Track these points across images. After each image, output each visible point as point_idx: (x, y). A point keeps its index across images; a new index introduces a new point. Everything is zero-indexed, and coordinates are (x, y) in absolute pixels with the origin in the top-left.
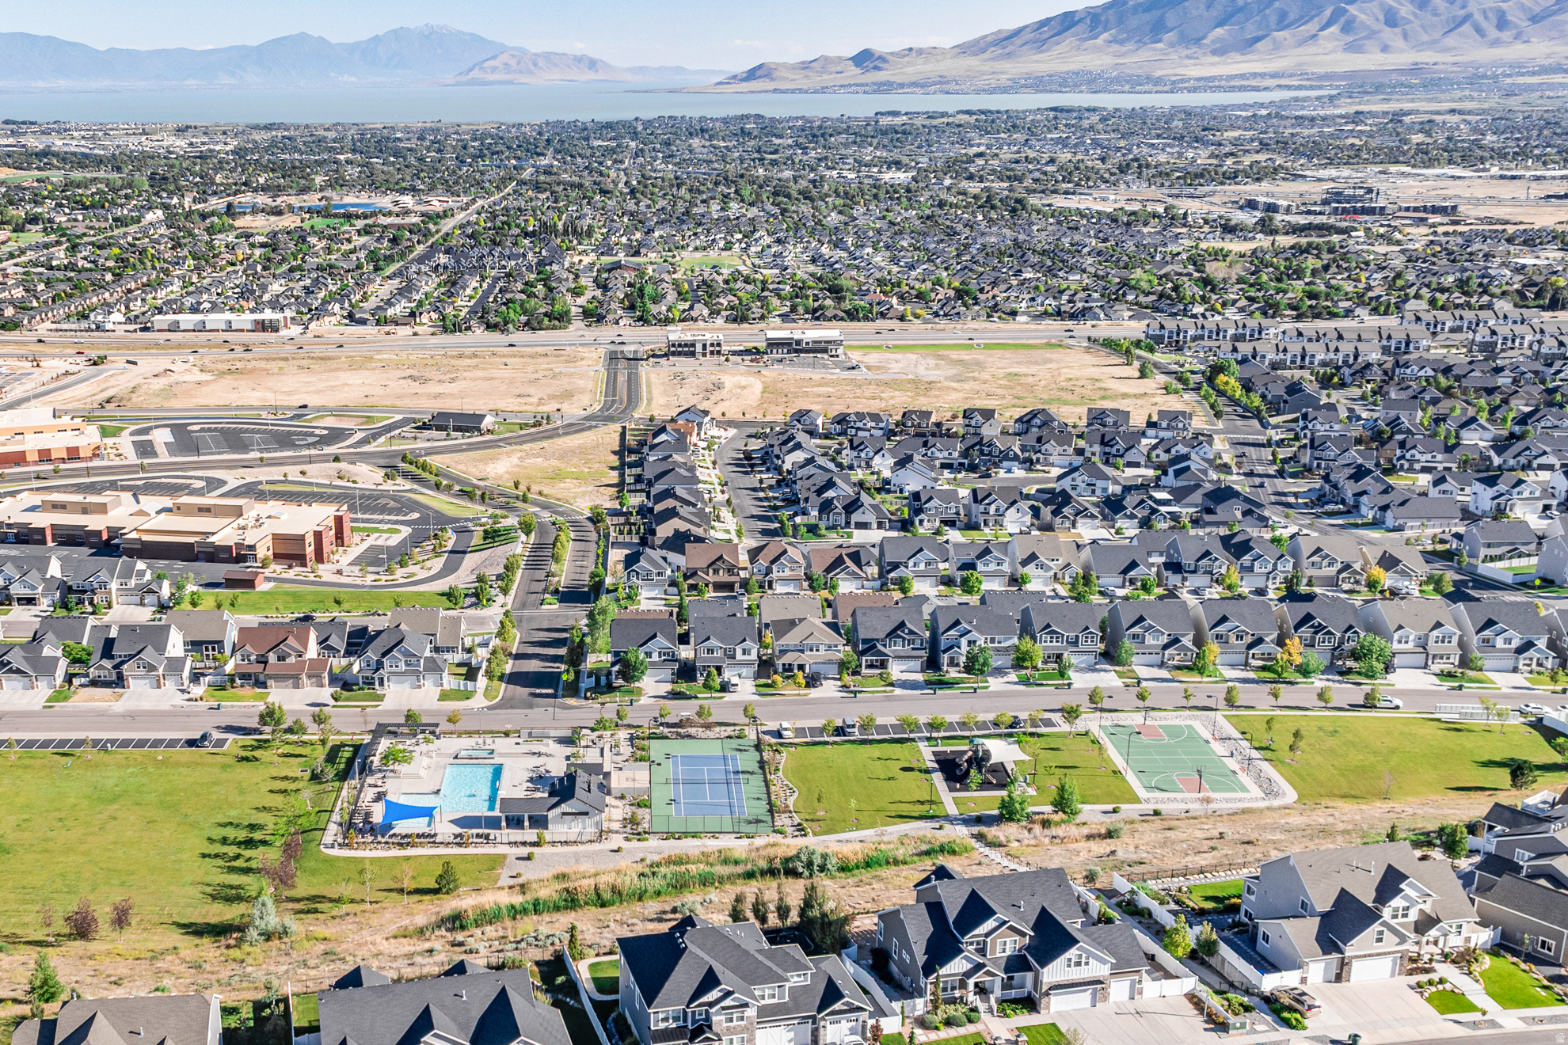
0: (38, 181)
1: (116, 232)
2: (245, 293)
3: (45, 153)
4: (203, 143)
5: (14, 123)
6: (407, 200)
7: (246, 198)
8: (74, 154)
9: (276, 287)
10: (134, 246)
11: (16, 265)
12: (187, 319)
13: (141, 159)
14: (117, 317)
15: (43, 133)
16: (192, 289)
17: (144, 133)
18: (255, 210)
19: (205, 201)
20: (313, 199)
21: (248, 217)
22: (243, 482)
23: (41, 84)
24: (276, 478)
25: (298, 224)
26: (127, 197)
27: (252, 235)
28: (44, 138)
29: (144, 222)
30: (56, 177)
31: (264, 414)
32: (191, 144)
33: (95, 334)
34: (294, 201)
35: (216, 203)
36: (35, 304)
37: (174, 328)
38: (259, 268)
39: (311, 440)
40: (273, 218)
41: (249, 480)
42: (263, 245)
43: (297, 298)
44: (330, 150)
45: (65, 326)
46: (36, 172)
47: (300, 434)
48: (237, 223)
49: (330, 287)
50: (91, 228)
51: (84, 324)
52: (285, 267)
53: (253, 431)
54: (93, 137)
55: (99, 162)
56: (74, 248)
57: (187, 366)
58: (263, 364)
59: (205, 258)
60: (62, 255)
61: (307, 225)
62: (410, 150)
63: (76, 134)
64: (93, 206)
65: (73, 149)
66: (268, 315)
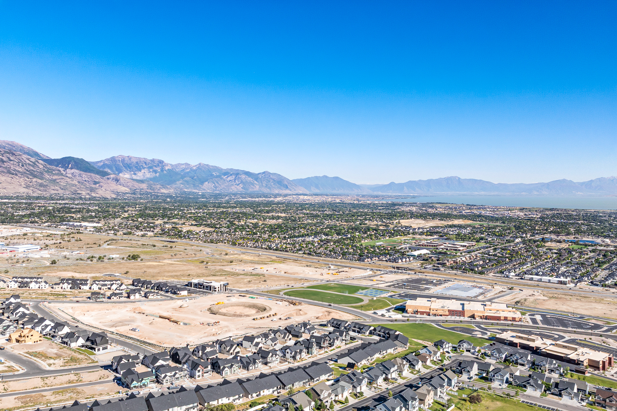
0: (480, 225)
1: (507, 245)
2: (552, 270)
3: (480, 216)
4: (529, 214)
5: (469, 205)
6: (608, 241)
7: (547, 236)
8: (488, 216)
9: (563, 269)
10: (514, 250)
11: (479, 253)
12: (536, 277)
13: (511, 219)
14: (512, 274)
15: (478, 209)
16: (534, 266)
17: (509, 210)
18: (551, 240)
19: (534, 236)
20: (571, 238)
21: (549, 243)
22: (570, 338)
23: (476, 193)
24: (581, 339)
25: (567, 246)
26: (509, 233)
27: (552, 249)
28: (479, 210)
29: (515, 242)
30: (485, 224)
31: (570, 315)
32: (525, 214)
33: (506, 278)
34: (564, 238)
35: (537, 237)
36: (487, 267)
37: (531, 279)
38: (556, 261)
39: (588, 327)
40: (558, 244)
41: (572, 338)
42: (556, 253)
43: (571, 273)
44: (575, 219)
45: (497, 275)
46: (478, 222)
47: (584, 324)
48: (546, 244)
49: (582, 271)
50: (499, 243)
51: (503, 275)
52: (565, 262)
53: (567, 320)
54: (494, 211)
55: (497, 220)
56: (495, 249)
57: (539, 294)
58: (564, 296)
59: (538, 256)
60: (492, 251)
61: (571, 247)
62: (606, 220)
63: (488, 209)
64: (499, 236)
65: (488, 215)
66: (562, 279)
